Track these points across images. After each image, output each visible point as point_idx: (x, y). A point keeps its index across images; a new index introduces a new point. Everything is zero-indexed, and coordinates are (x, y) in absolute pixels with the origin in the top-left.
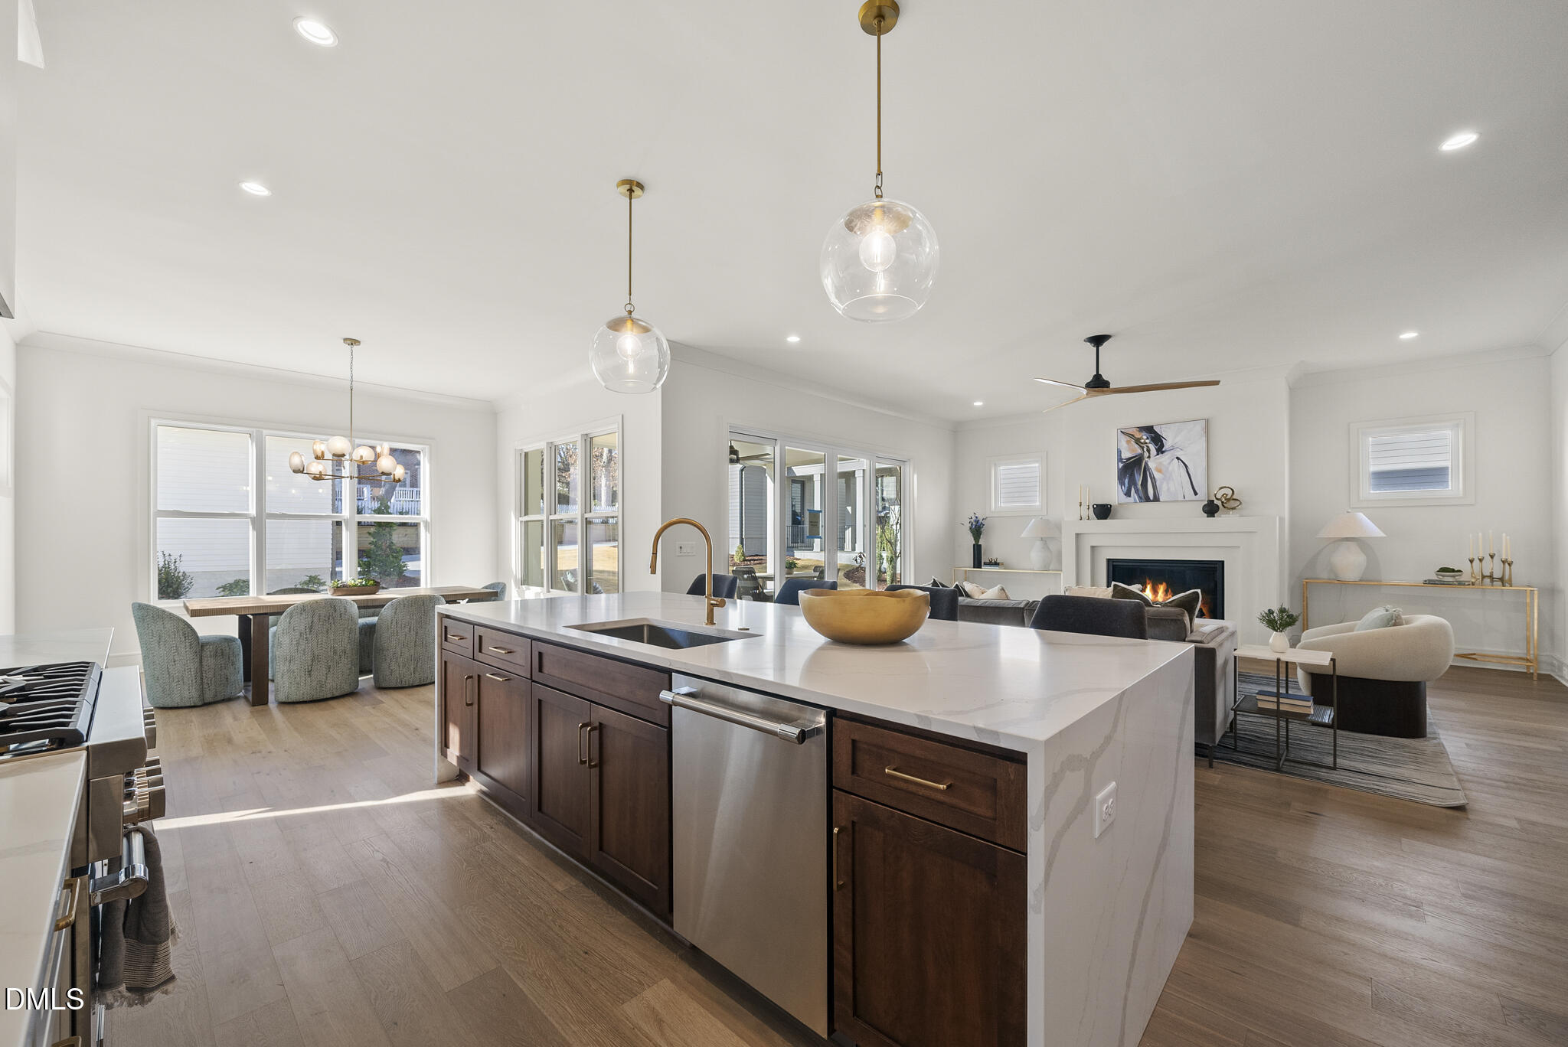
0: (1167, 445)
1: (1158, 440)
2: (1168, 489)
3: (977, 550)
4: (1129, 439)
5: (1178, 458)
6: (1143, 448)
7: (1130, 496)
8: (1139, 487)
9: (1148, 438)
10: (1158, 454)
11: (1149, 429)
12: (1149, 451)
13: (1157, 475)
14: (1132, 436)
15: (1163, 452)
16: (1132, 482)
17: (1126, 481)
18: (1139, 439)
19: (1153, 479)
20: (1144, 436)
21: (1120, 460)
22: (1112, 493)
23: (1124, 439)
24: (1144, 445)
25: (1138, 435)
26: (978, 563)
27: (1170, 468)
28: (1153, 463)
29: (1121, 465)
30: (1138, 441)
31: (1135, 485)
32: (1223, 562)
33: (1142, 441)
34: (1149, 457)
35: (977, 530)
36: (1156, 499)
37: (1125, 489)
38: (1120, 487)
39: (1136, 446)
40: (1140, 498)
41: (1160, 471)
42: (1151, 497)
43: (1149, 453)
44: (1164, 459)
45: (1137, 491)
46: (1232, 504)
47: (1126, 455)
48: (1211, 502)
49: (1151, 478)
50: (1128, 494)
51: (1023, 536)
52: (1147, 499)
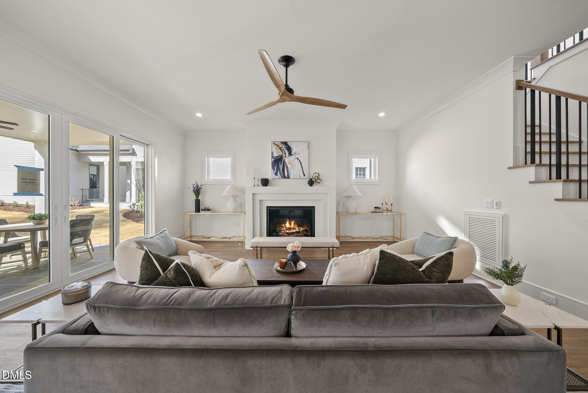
0: (293, 152)
1: (289, 149)
2: (293, 172)
3: (198, 203)
4: (277, 147)
5: (297, 159)
6: (283, 152)
7: (277, 175)
8: (281, 171)
9: (285, 148)
10: (289, 156)
11: (285, 143)
12: (285, 154)
13: (289, 166)
14: (278, 146)
15: (291, 155)
16: (278, 169)
17: (276, 168)
18: (281, 148)
19: (287, 167)
20: (283, 147)
21: (273, 157)
22: (269, 173)
23: (274, 147)
24: (283, 151)
25: (281, 146)
26: (198, 209)
27: (294, 163)
28: (287, 160)
29: (273, 160)
30: (280, 149)
31: (280, 170)
32: (314, 207)
33: (283, 149)
34: (285, 157)
35: (197, 191)
36: (288, 177)
37: (275, 172)
38: (272, 170)
39: (280, 151)
40: (282, 176)
41: (290, 164)
42: (286, 177)
43: (286, 155)
44: (292, 158)
45: (280, 173)
46: (318, 181)
47: (275, 155)
48: (311, 179)
49: (286, 167)
50: (276, 174)
51: (223, 195)
52: (285, 177)
